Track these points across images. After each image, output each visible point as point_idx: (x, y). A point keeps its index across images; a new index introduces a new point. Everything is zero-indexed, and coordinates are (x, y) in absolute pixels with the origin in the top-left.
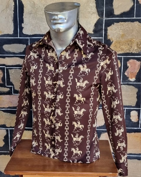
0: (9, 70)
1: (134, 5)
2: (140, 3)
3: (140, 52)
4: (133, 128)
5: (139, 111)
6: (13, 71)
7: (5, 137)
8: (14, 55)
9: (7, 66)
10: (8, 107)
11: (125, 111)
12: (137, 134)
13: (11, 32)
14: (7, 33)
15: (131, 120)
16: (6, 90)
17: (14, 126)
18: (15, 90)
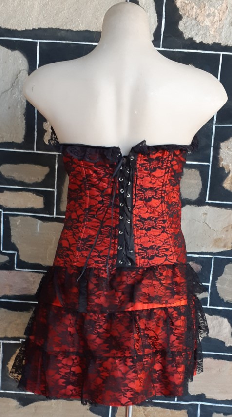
0: (11, 218)
6: (19, 221)
8: (23, 186)
9: (5, 209)
10: (3, 295)
13: (20, 138)
14: (10, 141)
16: (1, 259)
17: (13, 336)
18: (21, 260)
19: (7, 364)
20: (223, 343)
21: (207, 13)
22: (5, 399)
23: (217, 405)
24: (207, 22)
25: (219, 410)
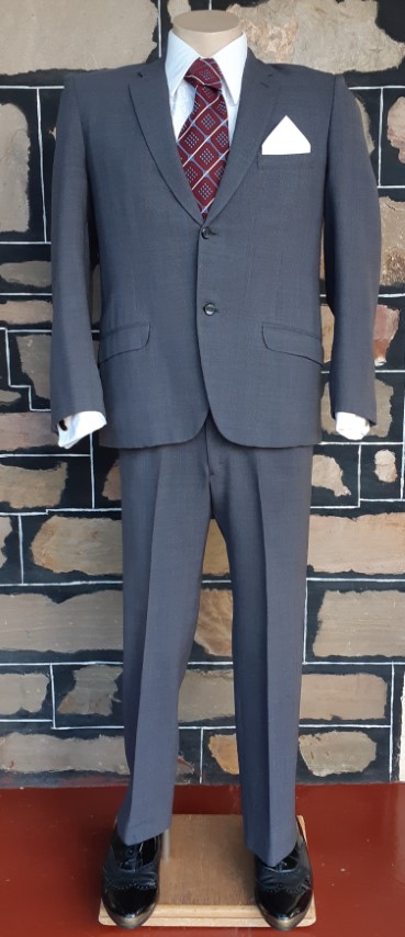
0: (19, 339)
1: (376, 151)
2: (393, 144)
3: (396, 283)
4: (382, 500)
5: (397, 451)
6: (31, 341)
7: (7, 540)
8: (34, 293)
9: (10, 327)
10: (15, 448)
11: (359, 452)
12: (394, 517)
13: (22, 226)
14: (9, 230)
15: (376, 477)
16: (9, 397)
17: (35, 505)
18: (37, 397)
19: (30, 545)
20: (332, 492)
21: (270, 33)
22: (32, 595)
23: (330, 580)
24: (272, 47)
25: (333, 587)
